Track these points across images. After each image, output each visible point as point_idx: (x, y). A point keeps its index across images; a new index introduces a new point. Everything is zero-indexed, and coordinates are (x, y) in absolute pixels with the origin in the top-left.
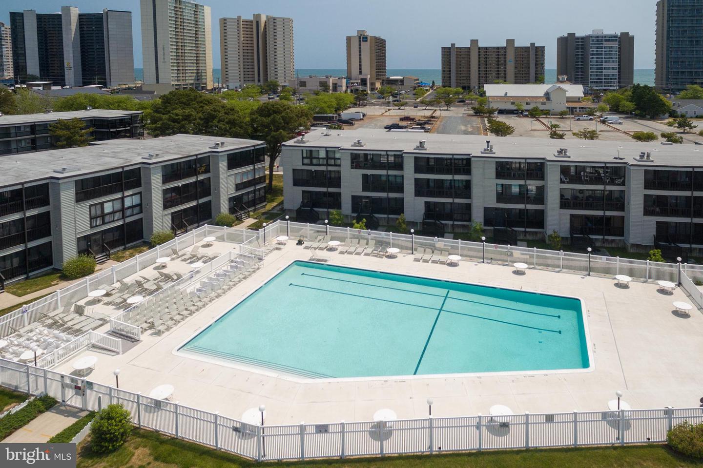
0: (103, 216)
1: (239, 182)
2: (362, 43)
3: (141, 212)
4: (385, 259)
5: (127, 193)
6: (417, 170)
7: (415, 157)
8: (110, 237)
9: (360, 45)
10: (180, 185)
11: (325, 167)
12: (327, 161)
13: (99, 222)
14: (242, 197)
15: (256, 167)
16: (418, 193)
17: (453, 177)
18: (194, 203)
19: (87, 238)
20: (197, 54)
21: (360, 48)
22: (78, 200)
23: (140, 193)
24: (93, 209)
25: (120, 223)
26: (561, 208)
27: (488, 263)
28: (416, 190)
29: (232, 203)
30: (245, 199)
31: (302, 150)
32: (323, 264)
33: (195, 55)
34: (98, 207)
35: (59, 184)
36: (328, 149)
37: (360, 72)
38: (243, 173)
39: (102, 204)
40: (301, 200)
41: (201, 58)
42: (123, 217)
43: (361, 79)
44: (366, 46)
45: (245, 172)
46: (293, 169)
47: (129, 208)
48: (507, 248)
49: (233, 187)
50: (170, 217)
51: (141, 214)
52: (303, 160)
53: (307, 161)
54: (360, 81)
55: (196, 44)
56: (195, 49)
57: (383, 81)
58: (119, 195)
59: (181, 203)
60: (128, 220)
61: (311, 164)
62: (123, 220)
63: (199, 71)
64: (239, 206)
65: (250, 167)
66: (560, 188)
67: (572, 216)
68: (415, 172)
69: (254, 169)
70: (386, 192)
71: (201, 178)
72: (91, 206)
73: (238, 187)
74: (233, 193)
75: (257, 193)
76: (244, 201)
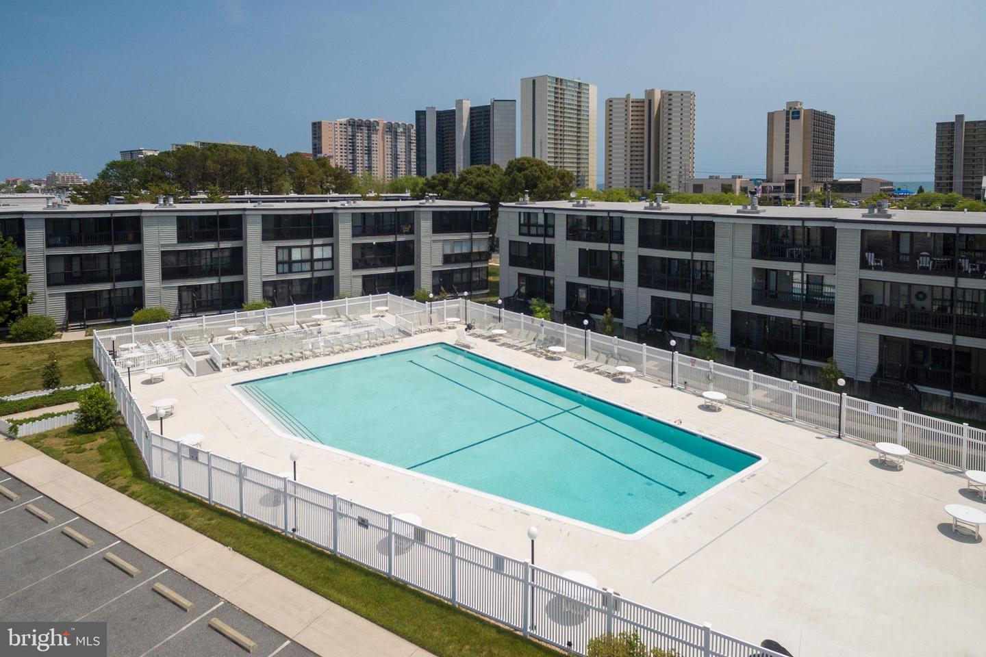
0: (290, 263)
1: (448, 251)
2: (791, 121)
3: (333, 269)
4: (543, 359)
5: (317, 242)
6: (644, 241)
7: (640, 219)
8: (297, 289)
9: (788, 125)
10: (374, 243)
11: (542, 239)
12: (546, 230)
13: (286, 269)
14: (453, 273)
15: (474, 237)
16: (644, 281)
17: (692, 255)
18: (391, 270)
19: (274, 284)
20: (578, 150)
21: (787, 130)
22: (265, 238)
23: (332, 245)
24: (280, 251)
25: (308, 276)
26: (860, 321)
27: (679, 389)
28: (640, 277)
29: (437, 279)
30: (457, 277)
31: (520, 213)
32: (463, 350)
33: (576, 152)
34: (286, 251)
35: (246, 215)
36: (546, 211)
37: (787, 171)
38: (455, 241)
39: (290, 248)
40: (517, 287)
41: (582, 157)
42: (312, 270)
43: (786, 180)
44: (797, 127)
45: (459, 242)
46: (510, 241)
47: (318, 260)
48: (707, 366)
49: (440, 258)
50: (360, 281)
51: (333, 271)
52: (520, 228)
53: (525, 230)
54: (784, 184)
55: (578, 137)
56: (576, 143)
57: (825, 185)
58: (307, 242)
59: (375, 266)
60: (317, 274)
61: (529, 234)
62: (311, 273)
63: (580, 174)
64: (447, 285)
65: (466, 236)
66: (860, 280)
67: (884, 339)
68: (640, 246)
69: (471, 239)
70: (607, 279)
71: (401, 238)
72: (278, 248)
73: (447, 259)
74: (438, 264)
75: (475, 274)
76: (455, 280)
